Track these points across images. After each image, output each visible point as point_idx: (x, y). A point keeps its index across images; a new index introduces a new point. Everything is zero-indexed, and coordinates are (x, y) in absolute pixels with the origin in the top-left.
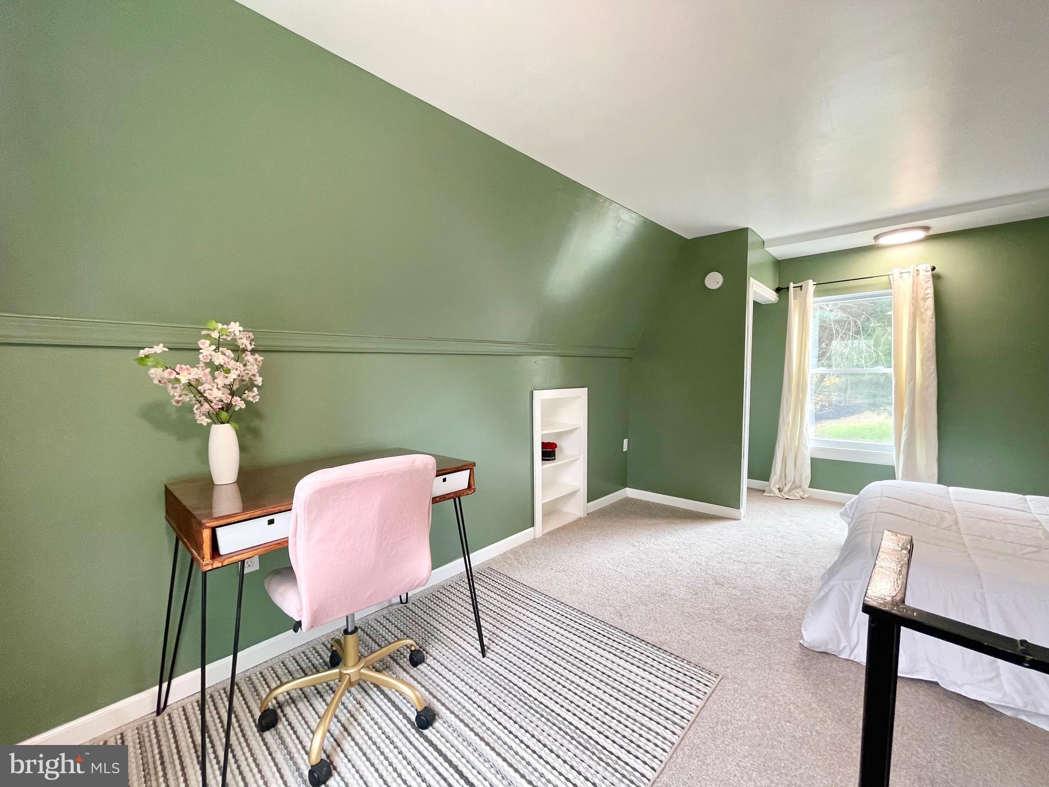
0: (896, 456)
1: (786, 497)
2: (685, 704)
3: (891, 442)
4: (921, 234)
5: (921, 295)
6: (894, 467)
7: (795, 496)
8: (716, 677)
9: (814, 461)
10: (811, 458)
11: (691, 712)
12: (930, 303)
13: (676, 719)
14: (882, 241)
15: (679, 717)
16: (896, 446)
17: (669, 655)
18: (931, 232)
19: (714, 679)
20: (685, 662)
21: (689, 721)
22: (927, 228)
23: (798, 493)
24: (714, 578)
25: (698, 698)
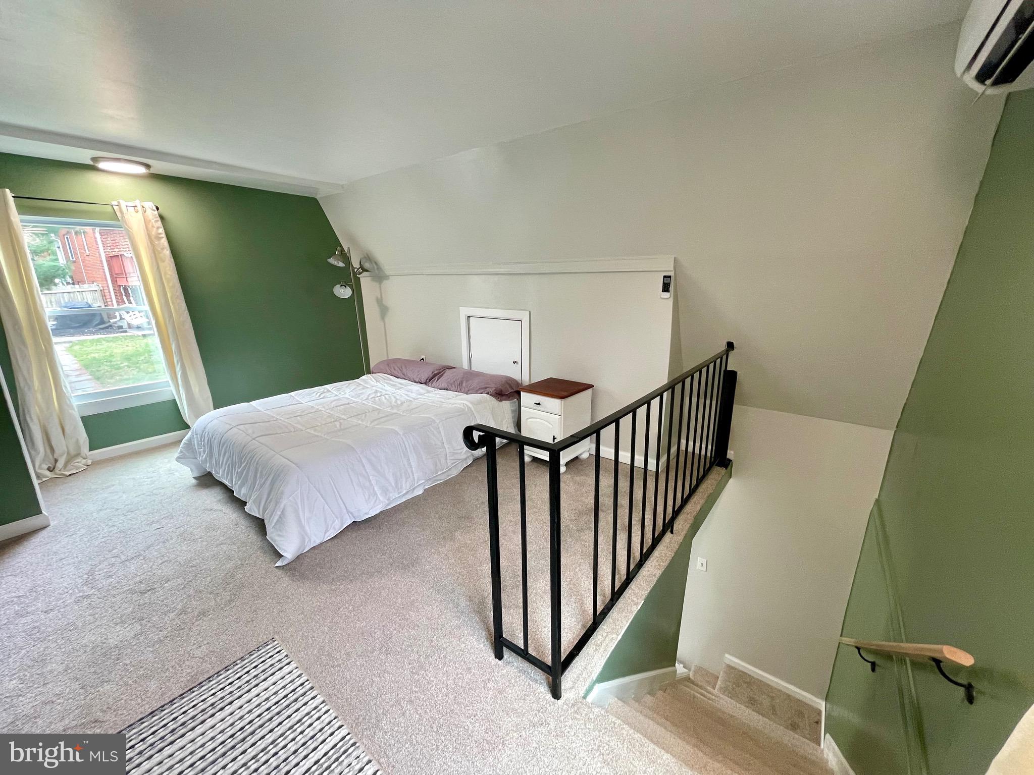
0: (176, 390)
1: (68, 473)
2: (288, 679)
3: (166, 377)
4: (142, 170)
5: (154, 233)
6: (175, 400)
7: (77, 468)
8: (274, 641)
9: (84, 419)
10: (81, 417)
11: (300, 676)
12: (164, 242)
13: (300, 691)
14: (102, 165)
15: (301, 688)
16: (172, 379)
17: (218, 676)
18: (152, 171)
19: (276, 643)
20: (239, 662)
21: (308, 680)
22: (148, 166)
23: (80, 463)
24: (132, 592)
25: (288, 664)
